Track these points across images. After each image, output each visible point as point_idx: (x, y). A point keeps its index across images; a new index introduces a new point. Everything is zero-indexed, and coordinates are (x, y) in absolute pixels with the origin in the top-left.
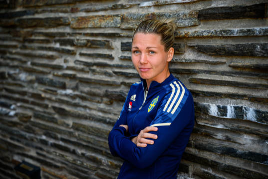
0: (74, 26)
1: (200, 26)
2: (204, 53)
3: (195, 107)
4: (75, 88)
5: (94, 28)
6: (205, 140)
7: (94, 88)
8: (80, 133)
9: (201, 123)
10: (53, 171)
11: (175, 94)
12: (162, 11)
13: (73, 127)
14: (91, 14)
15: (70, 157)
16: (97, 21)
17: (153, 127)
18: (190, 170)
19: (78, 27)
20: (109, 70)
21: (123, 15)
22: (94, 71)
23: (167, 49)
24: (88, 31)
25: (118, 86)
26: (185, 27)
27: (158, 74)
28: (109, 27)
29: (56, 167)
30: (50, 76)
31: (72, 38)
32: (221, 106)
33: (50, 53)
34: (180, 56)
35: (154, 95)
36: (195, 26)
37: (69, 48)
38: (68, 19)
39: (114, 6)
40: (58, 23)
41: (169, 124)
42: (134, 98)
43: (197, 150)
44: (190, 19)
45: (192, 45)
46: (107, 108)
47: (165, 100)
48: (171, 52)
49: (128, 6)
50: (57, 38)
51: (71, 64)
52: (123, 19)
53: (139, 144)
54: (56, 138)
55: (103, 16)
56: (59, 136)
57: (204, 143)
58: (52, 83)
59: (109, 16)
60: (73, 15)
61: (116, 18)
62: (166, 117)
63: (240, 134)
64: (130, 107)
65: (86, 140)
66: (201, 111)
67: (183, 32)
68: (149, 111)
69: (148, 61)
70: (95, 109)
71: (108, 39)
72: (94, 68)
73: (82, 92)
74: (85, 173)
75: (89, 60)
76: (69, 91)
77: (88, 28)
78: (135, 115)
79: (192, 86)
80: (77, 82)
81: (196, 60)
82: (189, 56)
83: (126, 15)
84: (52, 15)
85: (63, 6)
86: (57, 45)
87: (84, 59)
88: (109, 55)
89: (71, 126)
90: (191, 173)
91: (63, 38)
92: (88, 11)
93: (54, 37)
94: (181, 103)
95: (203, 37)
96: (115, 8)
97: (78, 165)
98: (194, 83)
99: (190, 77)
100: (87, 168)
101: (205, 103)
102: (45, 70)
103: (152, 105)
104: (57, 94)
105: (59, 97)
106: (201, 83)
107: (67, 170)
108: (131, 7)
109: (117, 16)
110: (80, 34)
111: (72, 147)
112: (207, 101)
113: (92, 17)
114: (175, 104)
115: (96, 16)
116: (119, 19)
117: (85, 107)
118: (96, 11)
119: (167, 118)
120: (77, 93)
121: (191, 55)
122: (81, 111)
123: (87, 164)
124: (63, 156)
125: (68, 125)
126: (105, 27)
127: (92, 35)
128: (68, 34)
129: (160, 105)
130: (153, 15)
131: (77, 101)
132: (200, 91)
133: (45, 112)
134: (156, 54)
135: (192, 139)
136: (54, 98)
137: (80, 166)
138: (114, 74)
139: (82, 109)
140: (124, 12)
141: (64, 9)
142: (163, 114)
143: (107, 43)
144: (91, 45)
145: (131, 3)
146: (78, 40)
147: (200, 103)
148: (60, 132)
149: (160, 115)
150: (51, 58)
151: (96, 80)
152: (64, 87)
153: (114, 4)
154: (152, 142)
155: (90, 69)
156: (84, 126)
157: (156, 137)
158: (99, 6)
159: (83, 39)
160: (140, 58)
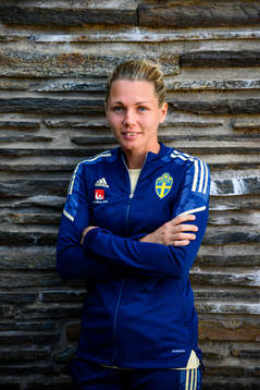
17: (189, 215)
32: (222, 180)
36: (175, 74)
42: (103, 182)
47: (189, 176)
49: (9, 39)
63: (248, 214)
64: (98, 198)
68: (161, 196)
69: (137, 122)
83: (2, 52)
95: (191, 90)
108: (15, 40)
114: (204, 181)
119: (201, 201)
134: (149, 112)
142: (193, 196)
145: (18, 35)
157: (196, 228)
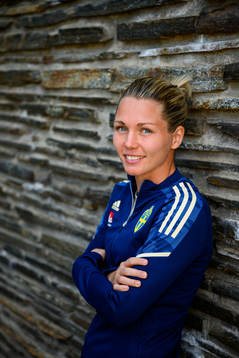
0: (47, 85)
1: (226, 92)
2: (231, 136)
3: (214, 224)
4: (47, 182)
5: (74, 89)
6: (228, 280)
7: (72, 183)
8: (52, 251)
9: (223, 252)
10: (15, 305)
11: (179, 204)
12: (172, 64)
13: (42, 242)
14: (70, 67)
15: (37, 287)
16: (78, 78)
17: (140, 258)
18: (204, 326)
19: (52, 86)
20: (93, 157)
21: (114, 70)
22: (71, 157)
23: (172, 127)
24: (66, 94)
25: (105, 182)
26: (204, 93)
27: (154, 169)
28: (94, 88)
29: (18, 300)
30: (15, 161)
31: (44, 103)
33: (15, 126)
34: (196, 140)
35: (147, 203)
36: (218, 91)
37: (39, 118)
38: (39, 74)
39: (102, 55)
40: (25, 79)
41: (167, 254)
42: (116, 205)
43: (216, 296)
44: (212, 78)
45: (214, 122)
46: (90, 216)
47: (163, 214)
48: (179, 133)
49: (122, 56)
50: (24, 103)
51: (43, 144)
52: (115, 76)
53: (116, 286)
54: (19, 256)
55: (87, 70)
56: (24, 253)
57: (227, 285)
58: (16, 172)
59: (95, 71)
60: (46, 68)
61: (105, 74)
62: (162, 243)
64: (110, 220)
65: (59, 263)
66: (222, 232)
67: (200, 101)
68: (136, 230)
69: (139, 146)
70: (72, 217)
71: (92, 108)
72: (73, 151)
73: (56, 188)
74: (57, 313)
75: (66, 139)
76: (38, 186)
77: (65, 89)
78: (116, 235)
79: (212, 190)
80: (50, 171)
81: (219, 148)
82: (210, 140)
83: (118, 69)
84: (18, 67)
85: (32, 53)
86: (24, 114)
87: (59, 137)
88: (92, 133)
89: (39, 240)
90: (206, 332)
91: (31, 103)
92: (66, 62)
93: (20, 101)
94: (188, 220)
95: (230, 110)
96: (103, 58)
97: (47, 301)
98: (215, 186)
99: (210, 175)
100: (59, 306)
101: (230, 220)
102: (8, 151)
103: (142, 221)
104: (22, 189)
105: (25, 194)
106: (225, 187)
107: (33, 306)
108: (127, 56)
109: (106, 70)
110: (54, 97)
111: (40, 272)
112: (234, 217)
113: (72, 72)
114: (178, 222)
115: (77, 71)
116: (108, 76)
117: (59, 212)
118: (78, 62)
119: (165, 245)
120: (49, 189)
121: (212, 139)
122: (53, 218)
123: (60, 300)
124: (27, 284)
125: (35, 238)
126: (89, 89)
127: (71, 100)
128: (39, 97)
129: (154, 222)
130: (158, 70)
131: (49, 201)
132: (223, 200)
133: (5, 215)
134: (153, 135)
135: (210, 277)
136: (18, 195)
137: (50, 302)
138: (99, 164)
139: (56, 215)
140: (116, 65)
141: (34, 58)
142: (157, 237)
143: (90, 113)
144: (68, 115)
145: (127, 51)
146: (51, 107)
147: (222, 218)
148: (25, 246)
149: (154, 239)
150: (16, 133)
151: (73, 171)
152: (31, 179)
153: (101, 52)
154: (138, 284)
155: (67, 154)
156: (57, 241)
157: (144, 275)
158: (83, 54)
159: (57, 106)
160: (127, 139)
